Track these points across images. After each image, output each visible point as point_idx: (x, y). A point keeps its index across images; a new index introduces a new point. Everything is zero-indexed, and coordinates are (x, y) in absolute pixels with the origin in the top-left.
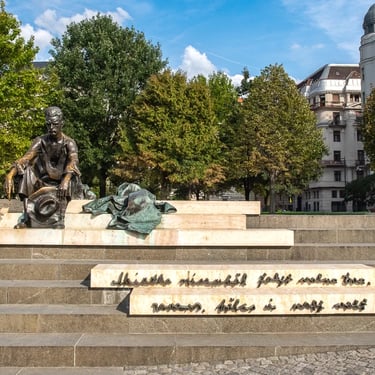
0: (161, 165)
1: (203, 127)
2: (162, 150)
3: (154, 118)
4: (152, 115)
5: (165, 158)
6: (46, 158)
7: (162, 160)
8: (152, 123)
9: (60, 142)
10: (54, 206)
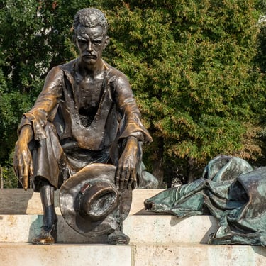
0: (159, 124)
1: (237, 48)
2: (159, 95)
3: (143, 31)
4: (139, 25)
5: (167, 111)
6: (72, 108)
7: (160, 115)
8: (139, 43)
9: (99, 77)
10: (114, 200)
